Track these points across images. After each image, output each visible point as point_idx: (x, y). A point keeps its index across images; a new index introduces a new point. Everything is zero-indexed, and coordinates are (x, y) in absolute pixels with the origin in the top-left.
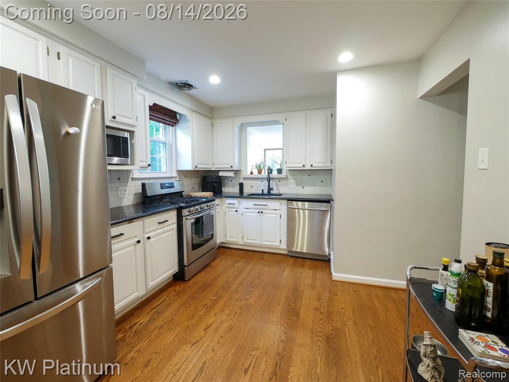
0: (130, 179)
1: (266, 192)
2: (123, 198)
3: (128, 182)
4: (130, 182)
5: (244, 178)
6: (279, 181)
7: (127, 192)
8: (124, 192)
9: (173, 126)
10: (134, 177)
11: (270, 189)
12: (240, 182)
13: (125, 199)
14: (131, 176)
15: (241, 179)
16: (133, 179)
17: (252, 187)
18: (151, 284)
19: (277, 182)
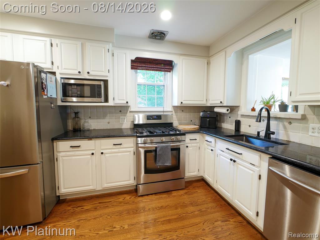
0: (129, 112)
1: (262, 134)
2: (123, 123)
3: (127, 113)
4: (128, 114)
5: (243, 116)
6: (290, 123)
7: (125, 120)
8: (123, 120)
9: (170, 72)
10: (132, 110)
11: (268, 133)
12: (238, 119)
13: (124, 124)
14: (129, 110)
15: (239, 116)
16: (130, 112)
17: (250, 126)
18: (105, 185)
19: (286, 124)
